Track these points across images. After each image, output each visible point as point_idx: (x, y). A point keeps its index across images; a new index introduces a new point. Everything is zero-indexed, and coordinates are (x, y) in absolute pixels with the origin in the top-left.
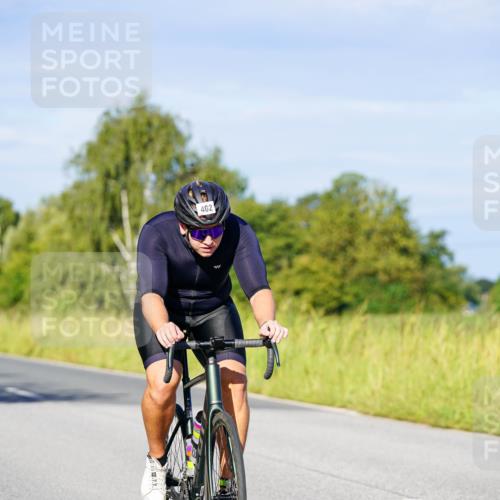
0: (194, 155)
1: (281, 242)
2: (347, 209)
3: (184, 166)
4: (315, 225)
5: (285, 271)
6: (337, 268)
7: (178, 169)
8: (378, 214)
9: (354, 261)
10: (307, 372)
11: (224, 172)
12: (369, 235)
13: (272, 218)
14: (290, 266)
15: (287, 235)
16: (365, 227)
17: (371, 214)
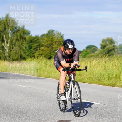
0: (19, 27)
1: (38, 44)
2: (51, 37)
3: (17, 29)
4: (45, 41)
5: (39, 50)
6: (49, 49)
7: (16, 30)
8: (57, 38)
9: (53, 48)
10: (44, 71)
11: (25, 30)
12: (56, 42)
13: (36, 39)
14: (40, 49)
15: (39, 43)
16: (55, 41)
17: (56, 38)
